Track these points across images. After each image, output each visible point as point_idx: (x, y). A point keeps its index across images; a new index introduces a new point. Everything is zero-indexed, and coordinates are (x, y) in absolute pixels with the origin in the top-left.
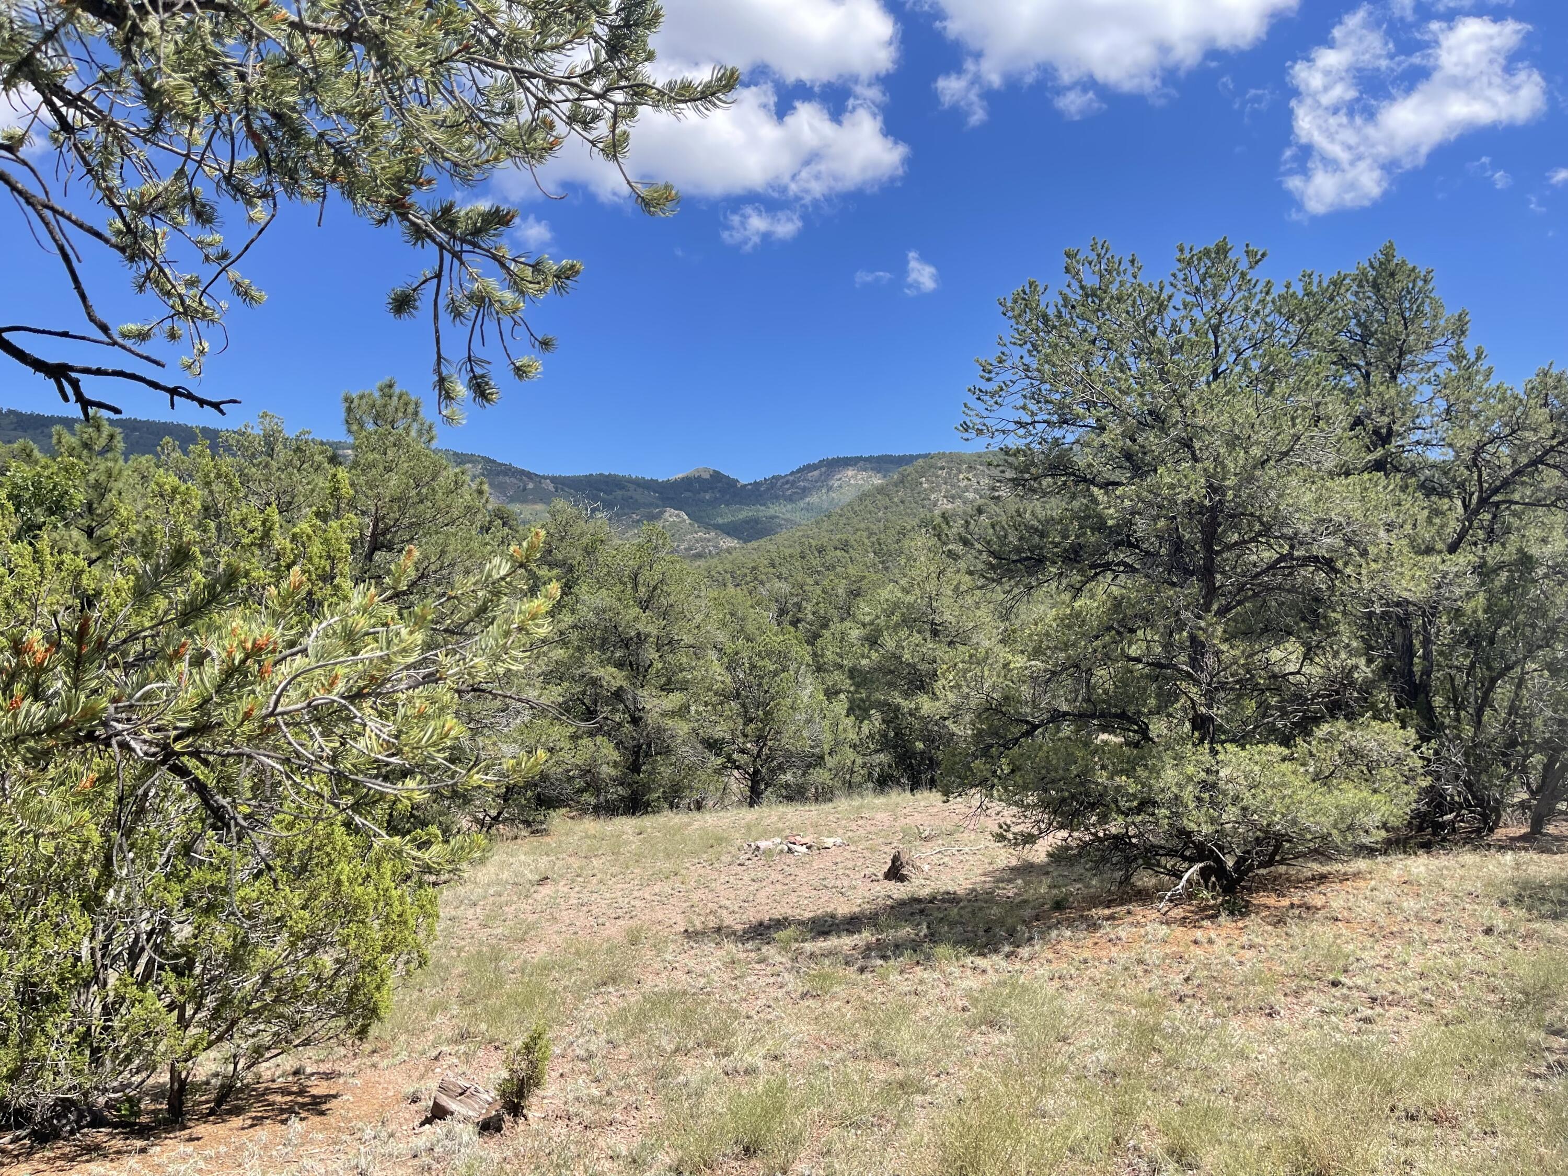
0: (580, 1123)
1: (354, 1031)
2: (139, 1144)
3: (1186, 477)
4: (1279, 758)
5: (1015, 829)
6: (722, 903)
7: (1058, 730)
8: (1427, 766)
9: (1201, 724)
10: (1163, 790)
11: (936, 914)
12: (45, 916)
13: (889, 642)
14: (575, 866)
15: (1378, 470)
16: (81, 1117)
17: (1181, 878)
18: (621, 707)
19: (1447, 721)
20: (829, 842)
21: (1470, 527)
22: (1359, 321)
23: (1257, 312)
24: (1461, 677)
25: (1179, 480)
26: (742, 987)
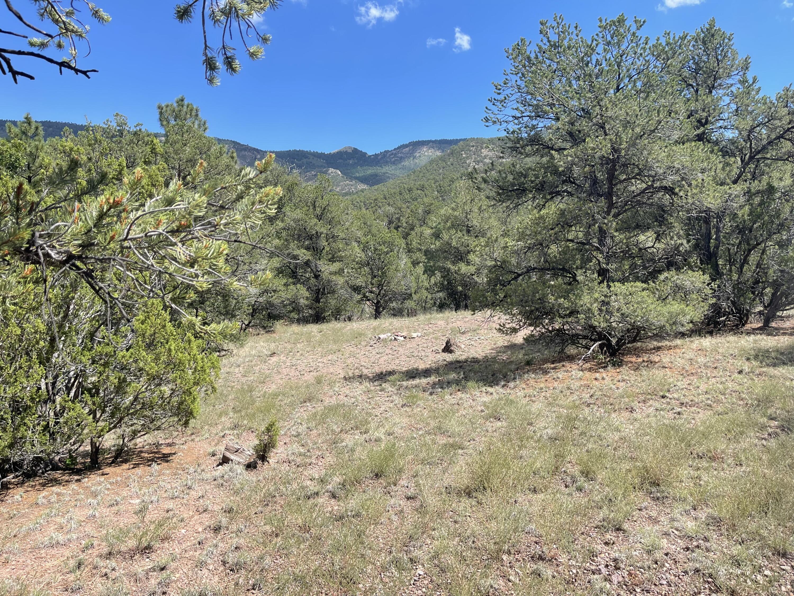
0: (295, 464)
1: (181, 423)
2: (76, 477)
3: (601, 144)
4: (641, 289)
5: (507, 326)
6: (362, 364)
7: (530, 278)
8: (714, 293)
9: (603, 273)
10: (582, 306)
11: (468, 368)
12: (20, 368)
13: (445, 236)
14: (289, 347)
15: (699, 140)
16: (47, 466)
17: (589, 349)
18: (309, 270)
19: (725, 271)
20: (414, 335)
21: (744, 172)
22: (694, 61)
23: (641, 54)
24: (734, 249)
25: (597, 145)
26: (372, 403)
